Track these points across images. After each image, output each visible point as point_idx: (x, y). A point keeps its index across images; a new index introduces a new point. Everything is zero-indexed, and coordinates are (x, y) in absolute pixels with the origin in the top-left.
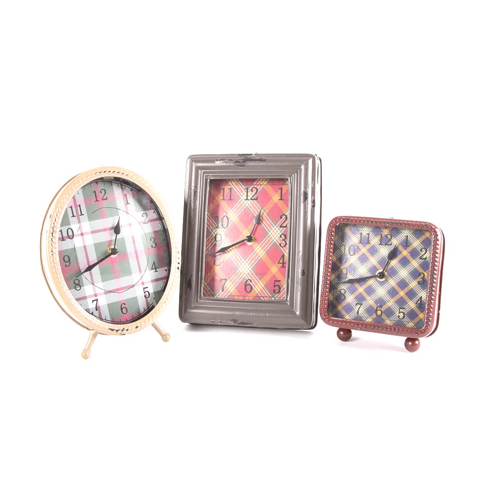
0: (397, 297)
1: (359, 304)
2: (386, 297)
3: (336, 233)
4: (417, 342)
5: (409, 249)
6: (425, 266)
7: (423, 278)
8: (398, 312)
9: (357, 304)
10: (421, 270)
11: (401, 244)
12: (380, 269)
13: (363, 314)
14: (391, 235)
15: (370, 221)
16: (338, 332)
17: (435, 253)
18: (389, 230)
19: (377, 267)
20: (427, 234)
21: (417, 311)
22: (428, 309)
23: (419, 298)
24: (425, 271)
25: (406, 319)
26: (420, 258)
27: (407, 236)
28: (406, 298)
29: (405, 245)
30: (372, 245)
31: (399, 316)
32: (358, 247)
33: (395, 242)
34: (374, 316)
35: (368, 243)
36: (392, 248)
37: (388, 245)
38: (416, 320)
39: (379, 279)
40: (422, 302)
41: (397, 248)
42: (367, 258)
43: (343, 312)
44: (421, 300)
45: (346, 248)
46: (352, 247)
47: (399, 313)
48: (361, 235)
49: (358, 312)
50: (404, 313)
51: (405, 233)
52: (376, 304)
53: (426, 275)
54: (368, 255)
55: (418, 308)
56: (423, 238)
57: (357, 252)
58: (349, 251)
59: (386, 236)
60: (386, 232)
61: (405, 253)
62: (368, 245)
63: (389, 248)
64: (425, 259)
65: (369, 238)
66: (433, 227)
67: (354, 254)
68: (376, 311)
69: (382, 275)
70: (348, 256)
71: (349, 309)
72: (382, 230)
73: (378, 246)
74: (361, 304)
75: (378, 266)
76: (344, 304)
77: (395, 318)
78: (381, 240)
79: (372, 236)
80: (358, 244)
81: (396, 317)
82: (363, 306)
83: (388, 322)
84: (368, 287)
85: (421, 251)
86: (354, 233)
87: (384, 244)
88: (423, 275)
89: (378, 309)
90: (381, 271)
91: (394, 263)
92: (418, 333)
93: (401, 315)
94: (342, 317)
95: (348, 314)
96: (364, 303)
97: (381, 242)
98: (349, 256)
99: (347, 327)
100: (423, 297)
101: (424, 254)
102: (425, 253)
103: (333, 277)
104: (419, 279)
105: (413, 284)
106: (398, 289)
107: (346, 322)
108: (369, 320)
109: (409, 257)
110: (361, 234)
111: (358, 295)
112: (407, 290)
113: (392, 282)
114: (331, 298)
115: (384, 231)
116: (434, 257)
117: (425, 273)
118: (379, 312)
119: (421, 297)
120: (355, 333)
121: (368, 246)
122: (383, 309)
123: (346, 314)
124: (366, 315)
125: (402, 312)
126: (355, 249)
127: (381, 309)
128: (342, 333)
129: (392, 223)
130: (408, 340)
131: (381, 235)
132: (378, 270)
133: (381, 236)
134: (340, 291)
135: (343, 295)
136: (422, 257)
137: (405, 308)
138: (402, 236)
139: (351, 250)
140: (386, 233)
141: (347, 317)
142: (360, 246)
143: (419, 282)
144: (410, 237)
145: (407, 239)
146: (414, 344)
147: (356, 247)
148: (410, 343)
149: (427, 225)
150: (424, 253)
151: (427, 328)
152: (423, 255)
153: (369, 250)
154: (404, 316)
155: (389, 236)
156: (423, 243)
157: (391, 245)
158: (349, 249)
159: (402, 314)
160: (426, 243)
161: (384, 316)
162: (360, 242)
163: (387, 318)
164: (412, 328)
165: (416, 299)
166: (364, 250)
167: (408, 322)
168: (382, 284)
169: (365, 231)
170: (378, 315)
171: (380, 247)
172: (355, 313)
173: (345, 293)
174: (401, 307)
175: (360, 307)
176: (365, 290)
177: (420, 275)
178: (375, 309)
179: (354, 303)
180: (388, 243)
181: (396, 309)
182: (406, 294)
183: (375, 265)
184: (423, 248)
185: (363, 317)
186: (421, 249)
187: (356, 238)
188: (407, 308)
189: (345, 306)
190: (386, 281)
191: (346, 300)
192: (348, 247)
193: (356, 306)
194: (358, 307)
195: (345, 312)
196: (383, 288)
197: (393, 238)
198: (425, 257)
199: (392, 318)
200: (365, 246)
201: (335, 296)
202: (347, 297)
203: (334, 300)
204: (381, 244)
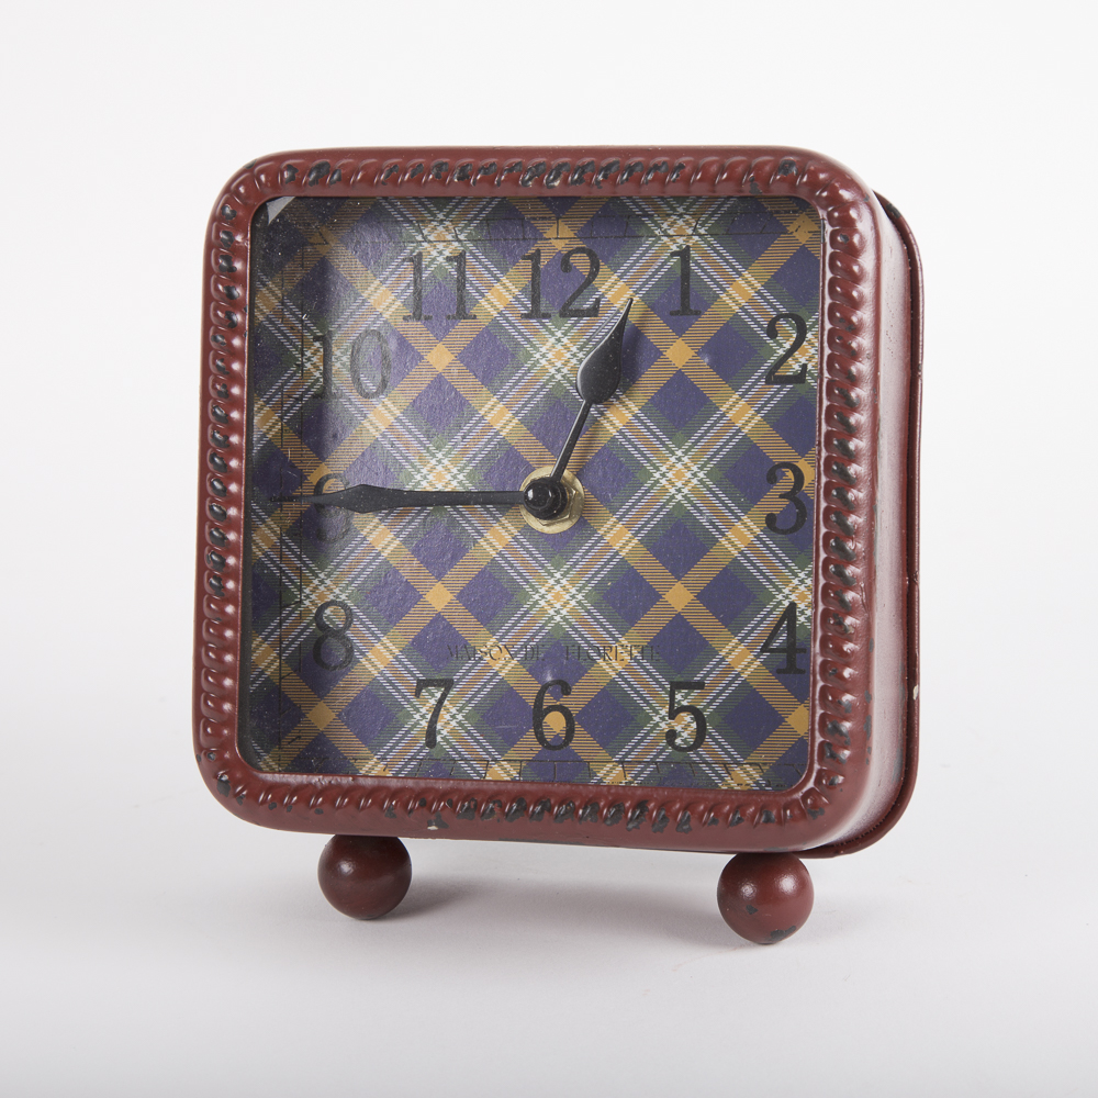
0: (653, 622)
1: (437, 683)
2: (595, 631)
3: (265, 264)
4: (788, 884)
5: (705, 327)
6: (793, 421)
7: (795, 496)
8: (664, 712)
9: (422, 685)
10: (777, 449)
11: (653, 305)
12: (541, 463)
13: (461, 740)
14: (590, 254)
15: (451, 171)
16: (329, 866)
17: (844, 331)
18: (581, 224)
19: (523, 451)
20: (800, 233)
21: (775, 693)
22: (831, 670)
23: (778, 612)
24: (802, 454)
25: (717, 746)
26: (772, 377)
27: (684, 254)
28: (705, 623)
29: (677, 306)
30: (484, 321)
31: (671, 735)
32: (403, 342)
33: (618, 292)
34: (528, 746)
35: (462, 310)
36: (604, 328)
37: (580, 314)
38: (774, 748)
39: (537, 525)
40: (800, 635)
41: (638, 334)
42: (463, 403)
43: (346, 740)
44: (792, 628)
45: (337, 352)
46: (369, 348)
47: (673, 714)
48: (418, 270)
49: (431, 733)
50: (698, 715)
51: (675, 235)
52: (535, 672)
53: (809, 473)
54: (467, 384)
55: (778, 672)
56: (777, 255)
57: (402, 375)
58: (354, 369)
59: (565, 262)
60: (558, 238)
61: (679, 353)
62: (462, 324)
63: (582, 332)
64: (799, 378)
65: (461, 282)
66: (846, 195)
67: (384, 386)
68: (539, 713)
69: (550, 500)
70: (352, 400)
71: (376, 714)
72: (539, 224)
73: (519, 329)
74: (448, 685)
75: (530, 448)
76: (348, 689)
77: (647, 751)
78: (535, 292)
79: (479, 268)
80: (401, 325)
81: (655, 743)
82: (462, 693)
83: (610, 774)
84: (482, 572)
85: (772, 332)
86: (375, 262)
87: (555, 312)
88: (790, 474)
89: (548, 700)
90: (547, 471)
91: (619, 419)
92: (781, 821)
93: (685, 726)
94: (341, 765)
95: (374, 750)
96: (465, 675)
97: (535, 300)
98: (358, 401)
99: (369, 825)
100: (802, 606)
101: (790, 353)
102: (796, 345)
103: (267, 536)
104: (774, 502)
105: (741, 535)
106: (653, 571)
107: (378, 793)
108: (503, 771)
109: (705, 377)
110: (417, 262)
111: (425, 631)
112: (704, 572)
113: (619, 537)
114: (266, 658)
115: (550, 233)
116: (841, 356)
117: (802, 464)
118: (555, 723)
119: (793, 606)
120: (429, 857)
121: (463, 332)
122: (576, 701)
123: (365, 751)
124: (481, 747)
125: (690, 709)
126: (385, 357)
127: (564, 701)
128: (346, 868)
129: (583, 169)
130: (731, 878)
131: (536, 258)
132: (528, 467)
133: (536, 269)
134: (318, 618)
135: (339, 634)
136: (781, 372)
137: (700, 685)
138: (657, 256)
139: (362, 360)
140: (560, 245)
141: (373, 768)
142: (416, 331)
143: (771, 521)
144: (705, 255)
145: (686, 274)
146: (769, 894)
147: (393, 345)
148: (748, 890)
149: (784, 168)
150: (787, 346)
151: (832, 785)
152: (783, 359)
153: (469, 357)
154: (701, 733)
155: (581, 263)
156: (777, 283)
157: (594, 311)
158: (354, 360)
159: (687, 718)
160: (795, 284)
161: (583, 743)
162: (418, 309)
163: (603, 755)
164: (750, 792)
165: (762, 623)
166: (440, 358)
167: (725, 765)
168: (557, 549)
169: (439, 244)
170: (549, 737)
171: (536, 332)
172: (415, 740)
173: (348, 624)
174: (678, 678)
175: (440, 702)
176: (461, 596)
177: (772, 476)
178: (531, 702)
179: (401, 678)
180: (575, 306)
181: (655, 694)
182: (703, 597)
183: (513, 441)
184: (780, 316)
185: (465, 760)
186: (773, 322)
187: (391, 289)
188: (714, 684)
189: (356, 702)
190: (583, 527)
191: (356, 669)
192: (347, 344)
193: (417, 694)
194: (433, 702)
195: (356, 742)
196: (566, 573)
197: (604, 269)
198: (797, 367)
199: (633, 749)
200: (447, 331)
201: (288, 646)
202: (359, 651)
203: (287, 670)
204: (535, 313)
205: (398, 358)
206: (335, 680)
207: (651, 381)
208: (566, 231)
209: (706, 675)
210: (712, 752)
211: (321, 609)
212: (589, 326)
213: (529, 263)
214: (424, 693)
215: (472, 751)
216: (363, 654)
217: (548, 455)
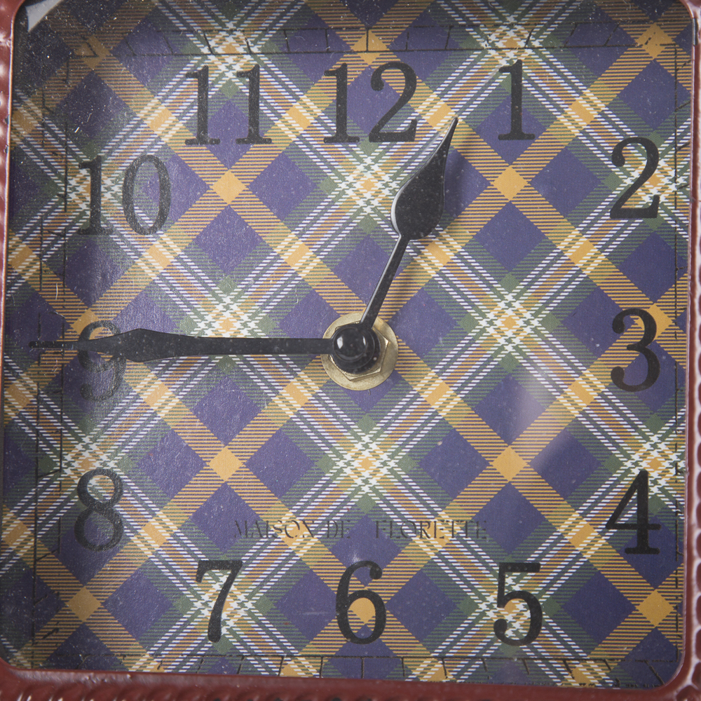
0: (479, 493)
1: (222, 565)
5: (539, 154)
7: (646, 346)
8: (492, 598)
9: (204, 567)
10: (626, 294)
11: (480, 128)
12: (347, 310)
13: (251, 632)
18: (394, 35)
19: (326, 296)
20: (651, 46)
21: (624, 577)
23: (627, 482)
24: (654, 299)
25: (553, 638)
26: (618, 211)
27: (515, 70)
29: (506, 128)
30: (280, 146)
31: (501, 626)
33: (437, 113)
34: (331, 639)
35: (255, 137)
36: (422, 151)
37: (394, 137)
39: (344, 379)
40: (653, 510)
41: (461, 161)
42: (256, 240)
43: (114, 634)
44: (643, 501)
45: (107, 181)
46: (147, 174)
47: (502, 601)
48: (203, 85)
49: (215, 622)
50: (532, 602)
51: (504, 48)
52: (340, 552)
53: (663, 322)
54: (259, 217)
55: (627, 552)
56: (625, 70)
58: (127, 200)
59: (376, 80)
60: (369, 51)
61: (509, 183)
62: (254, 148)
63: (396, 158)
64: (651, 211)
67: (162, 220)
68: (344, 599)
69: (361, 348)
70: (124, 236)
72: (345, 36)
74: (235, 567)
75: (334, 291)
77: (473, 643)
78: (341, 112)
79: (275, 83)
80: (180, 148)
81: (481, 635)
82: (252, 577)
83: (430, 671)
84: (276, 436)
85: (618, 158)
86: (153, 80)
87: (364, 135)
88: (640, 322)
89: (355, 585)
90: (356, 317)
93: (517, 616)
94: (102, 659)
95: (147, 644)
96: (256, 554)
97: (341, 121)
98: (132, 237)
100: (654, 474)
101: (639, 183)
102: (647, 174)
104: (621, 354)
105: (583, 393)
108: (301, 668)
109: (540, 211)
110: (202, 77)
111: (208, 506)
112: (538, 435)
113: (437, 395)
114: (18, 536)
115: (359, 45)
117: (654, 311)
118: (363, 611)
119: (644, 475)
121: (257, 158)
122: (386, 587)
123: (135, 646)
124: (273, 640)
125: (523, 595)
127: (374, 586)
131: (341, 74)
132: (334, 316)
133: (342, 88)
134: (82, 489)
135: (106, 509)
136: (630, 204)
137: (535, 567)
138: (483, 72)
139: (137, 191)
140: (370, 60)
141: (145, 663)
142: (201, 159)
143: (617, 375)
144: (539, 71)
147: (173, 173)
150: (636, 174)
152: (631, 190)
153: (264, 186)
154: (535, 625)
155: (395, 80)
156: (626, 102)
157: (409, 135)
158: (127, 190)
159: (519, 605)
161: (396, 636)
162: (202, 132)
163: (420, 649)
165: (608, 495)
166: (229, 187)
167: (565, 661)
168: (365, 409)
170: (355, 628)
171: (340, 159)
172: (195, 633)
173: (118, 495)
174: (508, 559)
175: (226, 588)
176: (252, 464)
177: (619, 323)
178: (334, 586)
179: (180, 561)
180: (386, 129)
181: (480, 578)
182: (538, 464)
183: (314, 284)
184: (627, 141)
185: (255, 655)
186: (620, 147)
187: (172, 108)
188: (551, 566)
189: (126, 588)
190: (397, 382)
191: (125, 550)
192: (119, 172)
193: (199, 579)
194: (217, 587)
195: (125, 635)
196: (377, 436)
197: (421, 86)
198: (647, 199)
199: (459, 641)
200: (237, 157)
201: (46, 522)
202: (130, 527)
203: (43, 550)
204: (341, 137)
205: (174, 190)
206: (98, 565)
207: (477, 214)
208: (377, 43)
209: (542, 556)
210: (548, 645)
211: (84, 480)
212: (403, 152)
213: (333, 79)
214: (207, 576)
215: (262, 645)
216: (135, 531)
217: (355, 300)
